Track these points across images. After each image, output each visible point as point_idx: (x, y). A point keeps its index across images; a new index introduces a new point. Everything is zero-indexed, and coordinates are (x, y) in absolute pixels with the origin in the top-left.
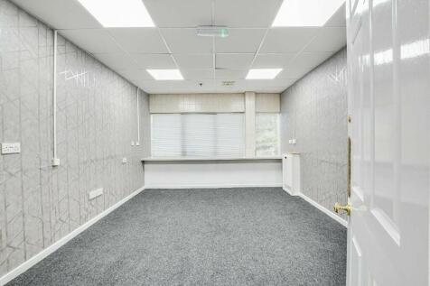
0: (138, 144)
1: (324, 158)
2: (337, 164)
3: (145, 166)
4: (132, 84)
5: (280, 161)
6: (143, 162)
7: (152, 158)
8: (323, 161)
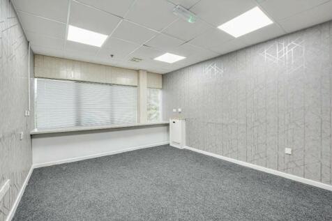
0: (28, 114)
1: (210, 121)
2: (223, 124)
5: (167, 125)
6: (32, 136)
8: (208, 123)
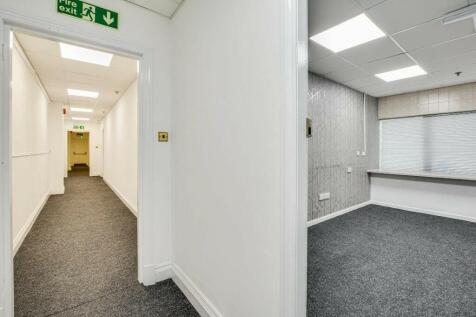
0: (364, 154)
3: (372, 178)
4: (357, 92)
6: (370, 174)
7: (380, 171)
